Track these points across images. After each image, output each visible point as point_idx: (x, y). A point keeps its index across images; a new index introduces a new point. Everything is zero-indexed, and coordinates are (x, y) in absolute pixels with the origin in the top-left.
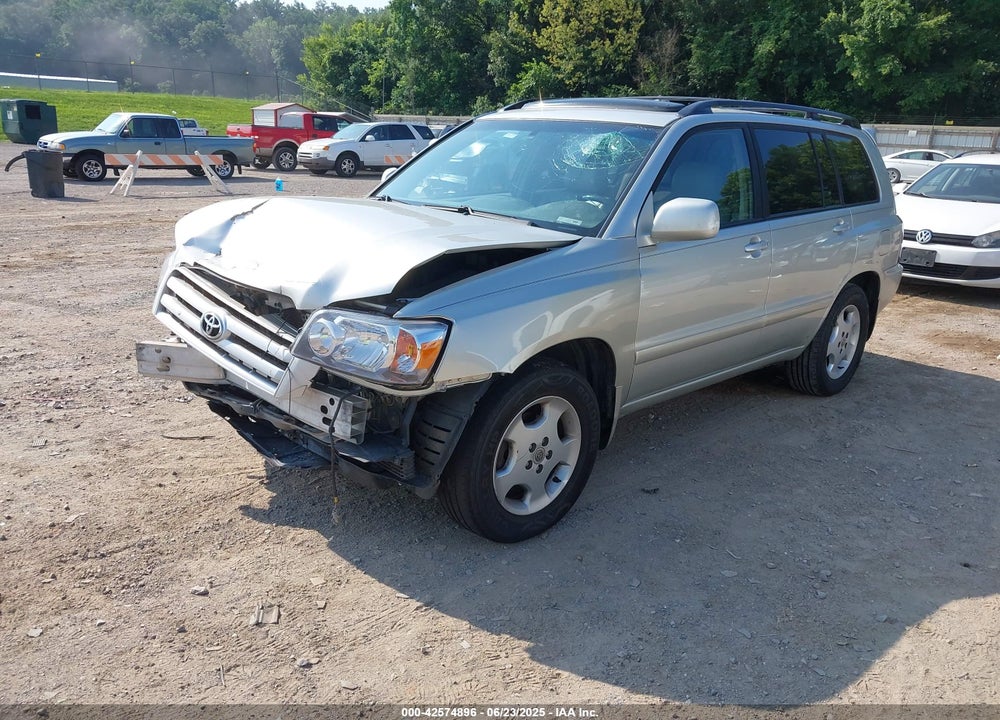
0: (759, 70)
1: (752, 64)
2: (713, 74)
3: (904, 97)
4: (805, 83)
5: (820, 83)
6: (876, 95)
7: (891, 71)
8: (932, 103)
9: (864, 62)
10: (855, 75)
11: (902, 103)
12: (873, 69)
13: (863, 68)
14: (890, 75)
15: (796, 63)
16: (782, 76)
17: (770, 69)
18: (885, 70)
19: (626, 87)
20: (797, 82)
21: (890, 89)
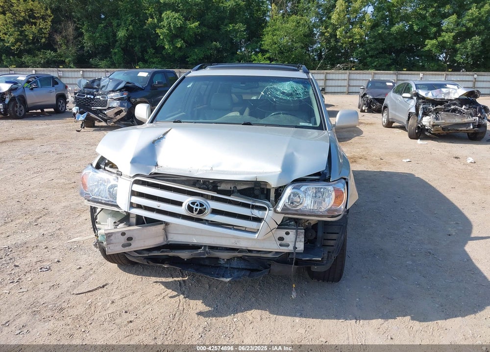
0: (121, 44)
1: (117, 41)
2: (98, 45)
3: (188, 57)
4: (144, 51)
5: (151, 51)
6: (176, 56)
7: (181, 46)
8: (200, 60)
9: (169, 42)
10: (166, 47)
11: (188, 60)
12: (173, 44)
13: (169, 44)
14: (181, 48)
15: (138, 41)
16: (133, 47)
17: (126, 44)
18: (179, 46)
19: (49, 51)
20: (140, 50)
21: (182, 54)
